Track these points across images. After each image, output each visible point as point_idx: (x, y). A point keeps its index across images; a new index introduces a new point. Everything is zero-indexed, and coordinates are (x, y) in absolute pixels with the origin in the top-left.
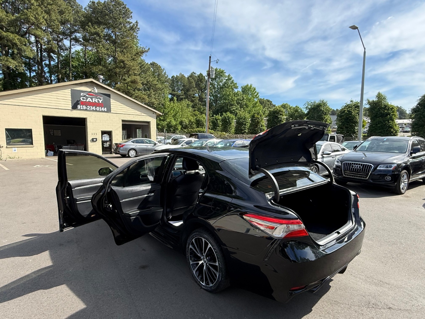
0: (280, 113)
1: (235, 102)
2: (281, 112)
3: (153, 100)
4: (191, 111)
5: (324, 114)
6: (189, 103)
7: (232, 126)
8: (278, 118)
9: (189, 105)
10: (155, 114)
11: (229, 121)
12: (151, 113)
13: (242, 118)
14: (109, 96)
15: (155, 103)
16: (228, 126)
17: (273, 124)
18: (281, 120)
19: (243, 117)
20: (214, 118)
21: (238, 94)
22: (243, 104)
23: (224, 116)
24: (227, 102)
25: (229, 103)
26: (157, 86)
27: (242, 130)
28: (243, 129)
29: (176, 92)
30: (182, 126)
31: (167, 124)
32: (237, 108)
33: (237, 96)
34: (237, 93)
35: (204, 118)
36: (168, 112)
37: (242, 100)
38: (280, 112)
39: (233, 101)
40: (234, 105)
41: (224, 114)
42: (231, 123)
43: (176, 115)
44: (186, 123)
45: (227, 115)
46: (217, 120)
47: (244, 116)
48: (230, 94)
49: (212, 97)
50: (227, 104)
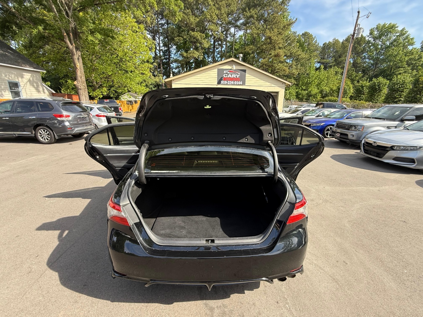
1: (405, 63)
3: (294, 71)
4: (339, 79)
6: (339, 70)
7: (382, 93)
9: (338, 72)
10: (284, 84)
11: (379, 88)
12: (281, 84)
13: (399, 84)
15: (295, 73)
16: (377, 93)
19: (400, 82)
20: (360, 85)
21: (412, 53)
22: (418, 65)
23: (373, 82)
24: (391, 64)
25: (396, 64)
26: (300, 56)
27: (395, 98)
28: (397, 96)
29: (325, 60)
30: (322, 95)
31: (307, 94)
32: (406, 70)
33: (409, 56)
34: (410, 52)
35: (348, 86)
36: (312, 81)
37: (417, 60)
39: (402, 62)
40: (402, 67)
41: (374, 79)
42: (381, 90)
43: (320, 84)
44: (327, 92)
45: (378, 80)
46: (362, 87)
47: (403, 81)
48: (398, 54)
49: (372, 62)
50: (392, 68)
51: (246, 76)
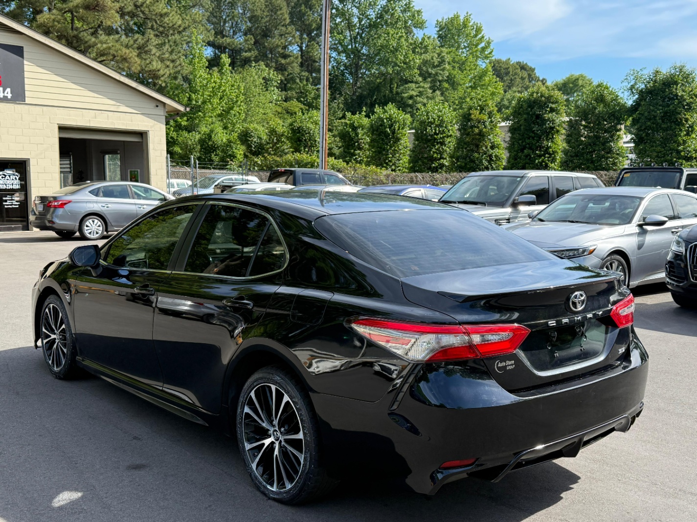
0: (550, 105)
1: (416, 71)
2: (552, 103)
3: (156, 65)
4: (277, 100)
5: (684, 108)
6: (271, 75)
7: (401, 147)
8: (544, 121)
9: (270, 80)
10: (161, 107)
11: (393, 133)
12: (149, 106)
13: (432, 123)
14: (18, 51)
15: (161, 72)
16: (391, 147)
17: (527, 141)
18: (552, 128)
19: (434, 119)
20: (348, 122)
21: (426, 47)
22: (441, 78)
23: (377, 116)
24: (390, 70)
25: (398, 73)
26: (166, 20)
27: (433, 160)
28: (435, 155)
29: (228, 40)
30: (249, 146)
31: (202, 142)
32: (421, 89)
33: (421, 54)
34: (421, 43)
35: (316, 124)
36: (204, 102)
37: (437, 66)
38: (550, 102)
39: (409, 68)
40: (412, 82)
41: (377, 109)
42: (398, 139)
43: (227, 111)
44: (260, 138)
45: (386, 111)
46: (355, 129)
47: (439, 117)
48: (399, 46)
49: (343, 57)
50: (391, 80)
51: (26, 68)
